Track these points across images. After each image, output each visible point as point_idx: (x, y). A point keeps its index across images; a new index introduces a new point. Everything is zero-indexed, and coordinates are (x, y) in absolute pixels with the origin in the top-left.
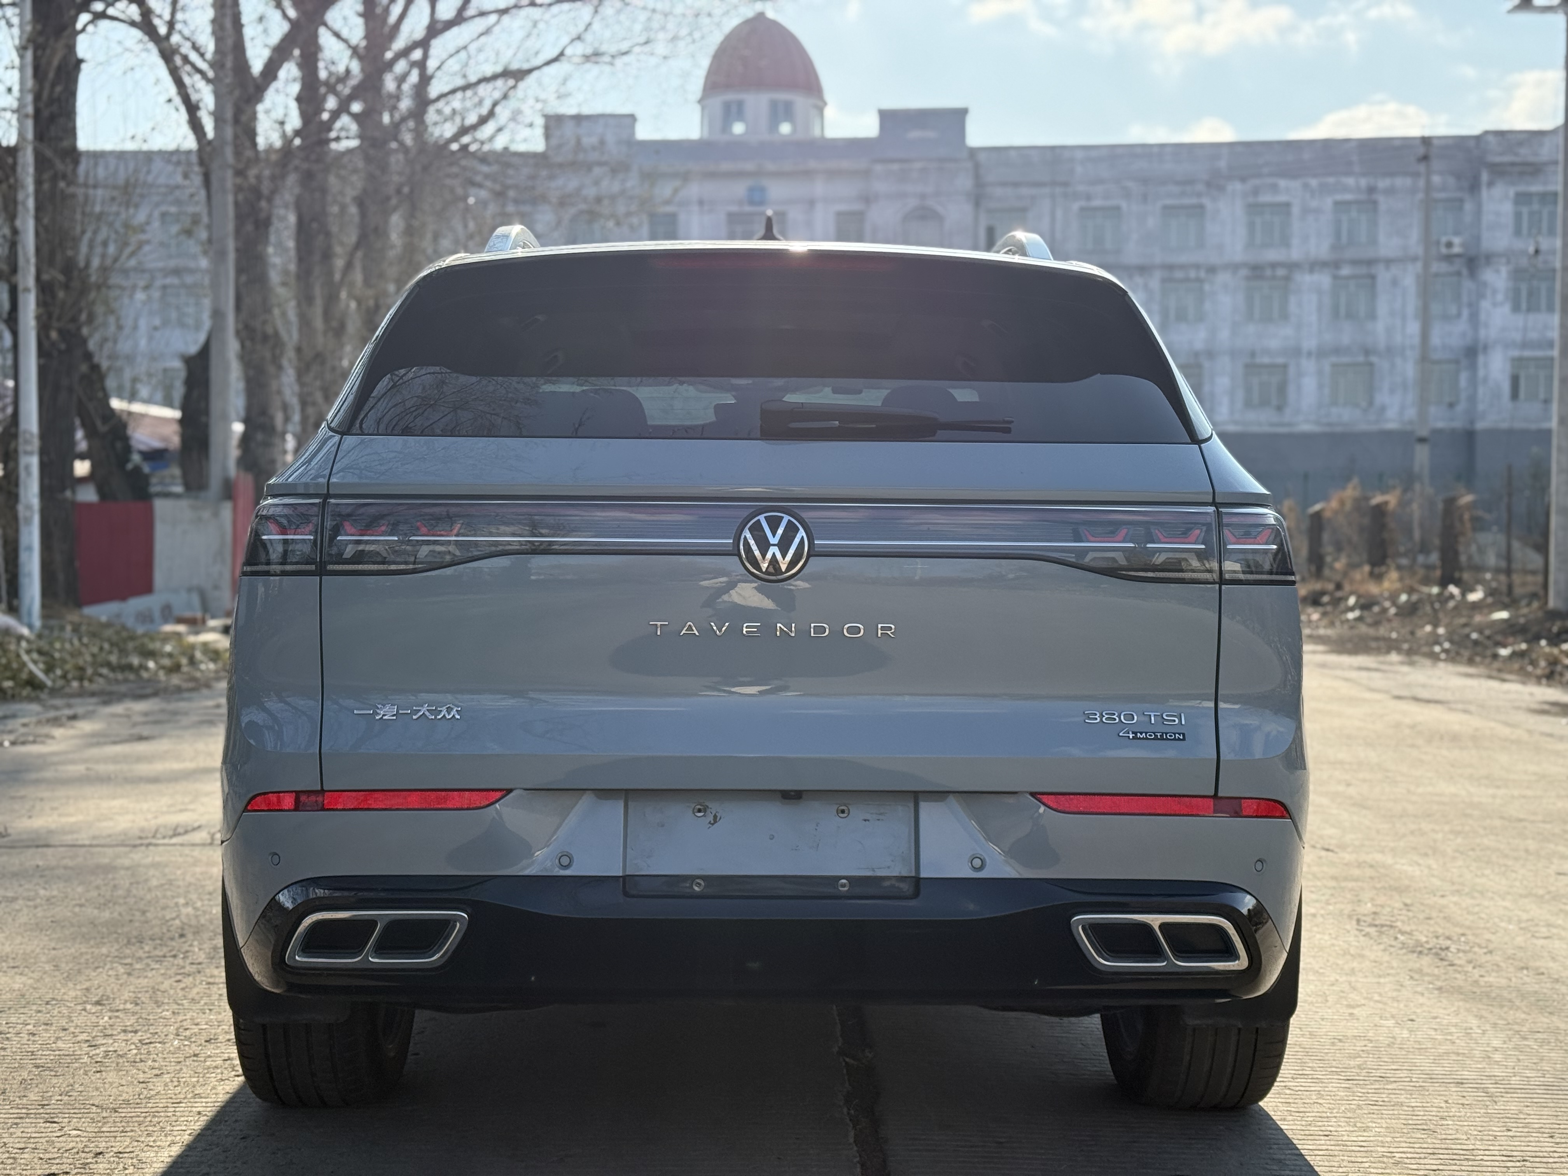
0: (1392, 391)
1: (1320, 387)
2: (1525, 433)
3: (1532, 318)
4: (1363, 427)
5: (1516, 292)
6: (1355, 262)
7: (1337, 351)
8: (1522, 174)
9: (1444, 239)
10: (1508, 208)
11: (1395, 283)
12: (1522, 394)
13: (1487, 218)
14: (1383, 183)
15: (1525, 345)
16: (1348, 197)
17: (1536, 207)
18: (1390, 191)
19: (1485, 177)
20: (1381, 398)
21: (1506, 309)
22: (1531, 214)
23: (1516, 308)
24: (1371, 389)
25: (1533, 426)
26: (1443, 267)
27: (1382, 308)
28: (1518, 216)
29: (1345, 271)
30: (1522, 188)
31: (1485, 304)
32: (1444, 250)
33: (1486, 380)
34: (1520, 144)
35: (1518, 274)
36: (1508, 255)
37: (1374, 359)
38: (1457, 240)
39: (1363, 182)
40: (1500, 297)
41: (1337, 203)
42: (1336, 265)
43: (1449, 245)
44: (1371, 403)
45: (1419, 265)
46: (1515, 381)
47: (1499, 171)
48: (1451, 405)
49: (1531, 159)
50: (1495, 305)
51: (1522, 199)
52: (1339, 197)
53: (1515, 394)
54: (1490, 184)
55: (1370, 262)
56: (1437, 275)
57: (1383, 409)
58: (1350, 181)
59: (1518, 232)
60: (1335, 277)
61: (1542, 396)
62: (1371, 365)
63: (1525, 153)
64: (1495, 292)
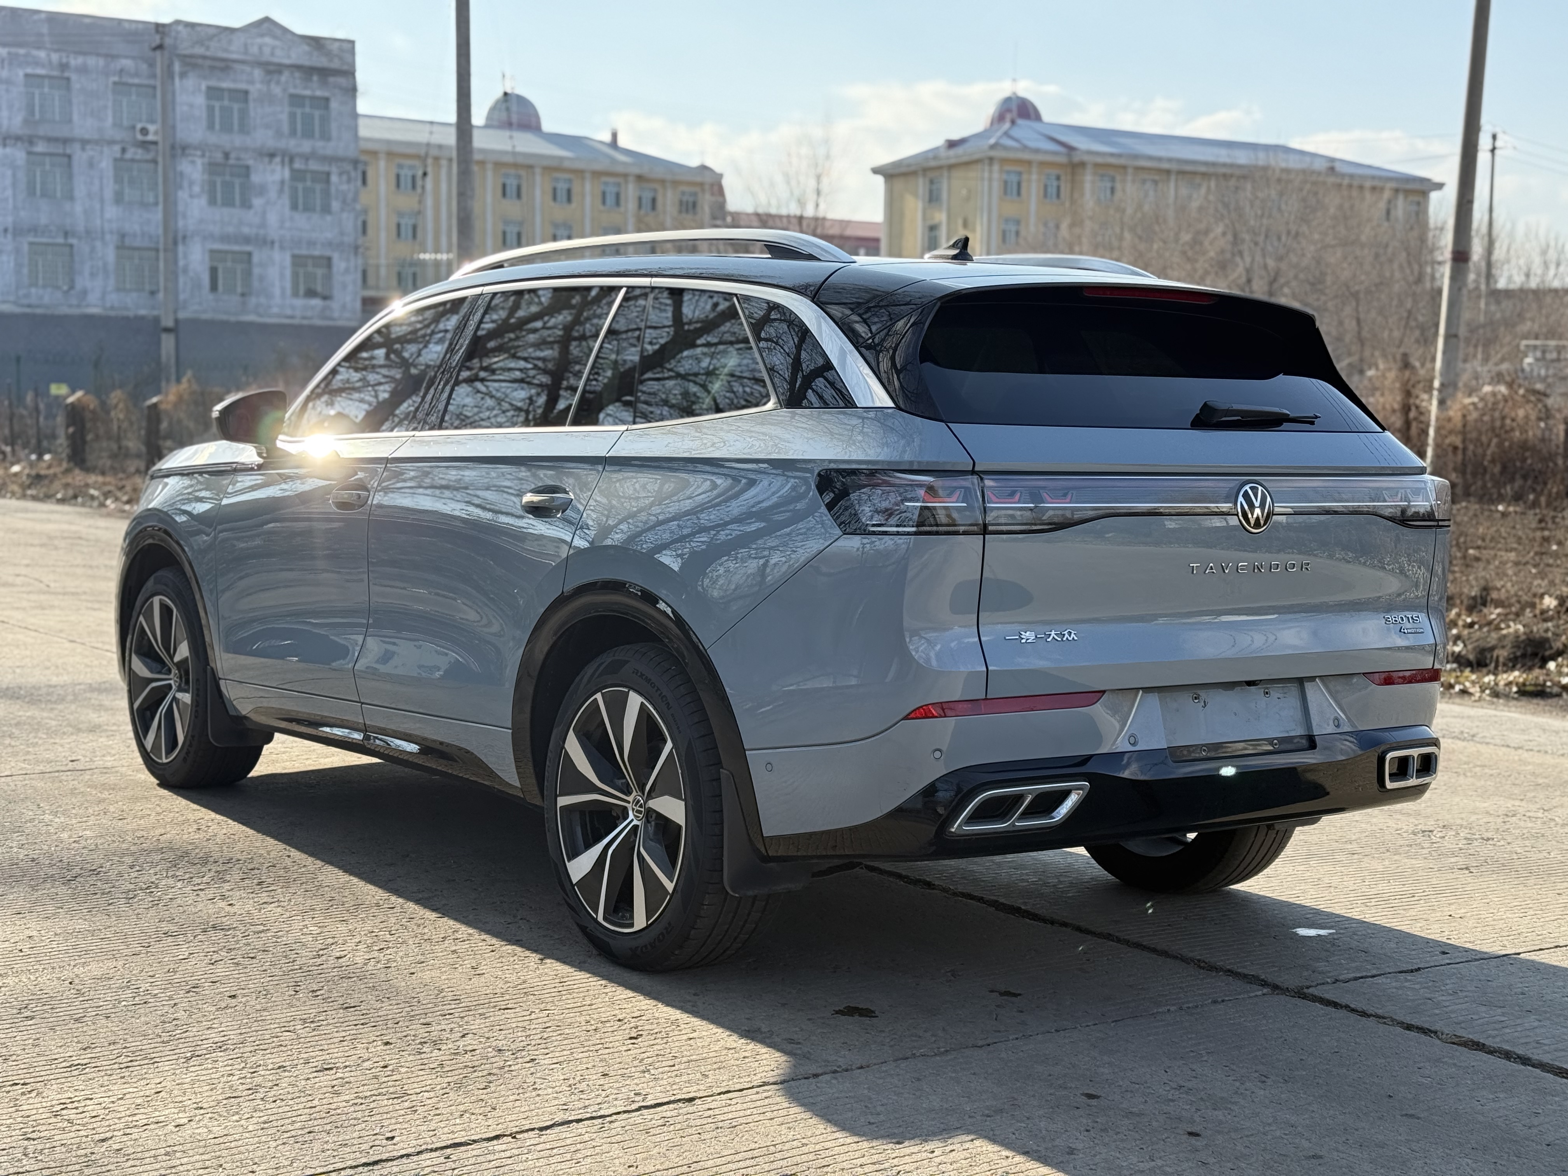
0: (93, 275)
1: (19, 266)
2: (224, 324)
3: (226, 211)
4: (65, 310)
5: (212, 185)
6: (50, 140)
7: (34, 229)
8: (212, 68)
9: (139, 126)
10: (200, 100)
11: (91, 165)
12: (220, 287)
13: (181, 109)
14: (75, 61)
15: (225, 238)
16: (40, 71)
17: (226, 103)
18: (83, 70)
19: (177, 67)
20: (81, 282)
21: (203, 201)
22: (222, 108)
23: (212, 201)
24: (71, 273)
25: (233, 319)
26: (140, 154)
27: (80, 189)
28: (210, 109)
29: (40, 148)
30: (213, 83)
31: (183, 195)
32: (139, 137)
33: (185, 271)
34: (211, 38)
35: (213, 168)
36: (203, 148)
37: (73, 241)
38: (152, 128)
39: (55, 57)
40: (197, 189)
41: (27, 76)
42: (30, 141)
43: (144, 131)
44: (72, 287)
45: (117, 148)
46: (214, 271)
47: (191, 63)
48: (153, 293)
49: (221, 54)
50: (191, 196)
51: (213, 93)
52: (29, 70)
53: (214, 287)
54: (183, 75)
55: (66, 141)
56: (133, 160)
57: (84, 293)
58: (42, 54)
59: (211, 126)
60: (29, 153)
61: (239, 290)
62: (71, 246)
63: (215, 49)
64: (191, 184)
